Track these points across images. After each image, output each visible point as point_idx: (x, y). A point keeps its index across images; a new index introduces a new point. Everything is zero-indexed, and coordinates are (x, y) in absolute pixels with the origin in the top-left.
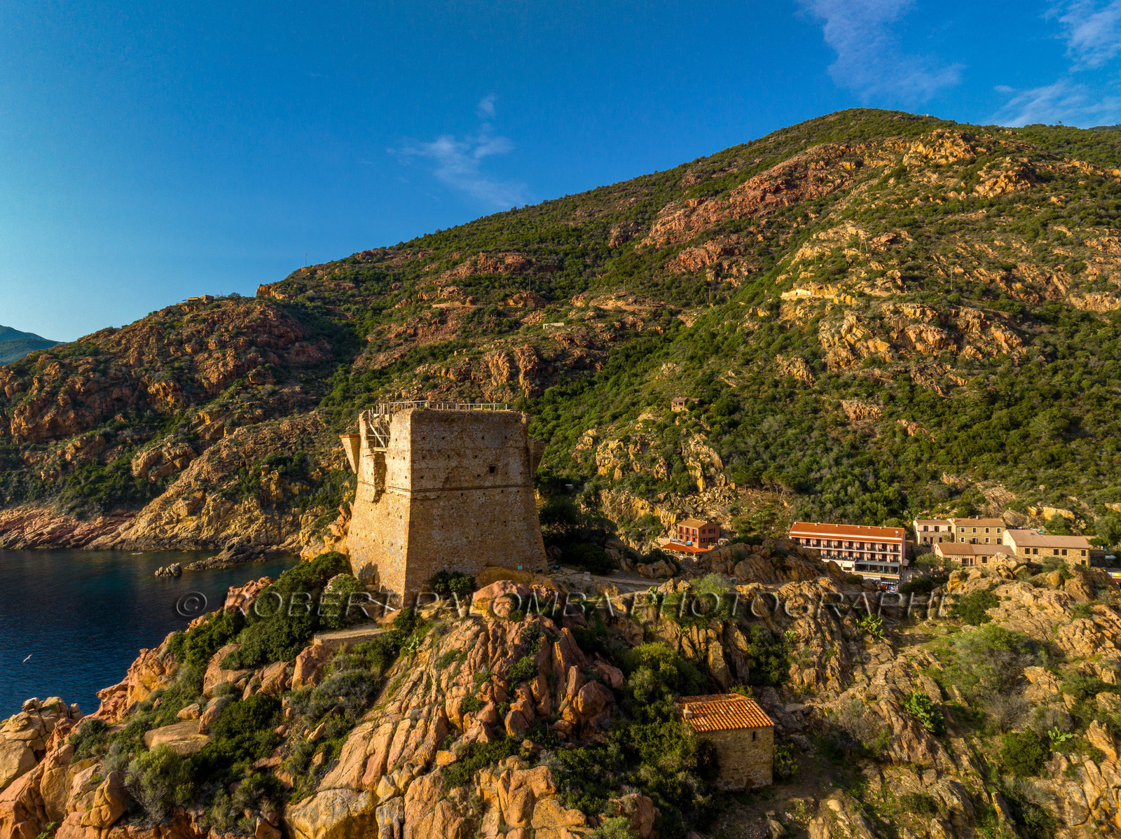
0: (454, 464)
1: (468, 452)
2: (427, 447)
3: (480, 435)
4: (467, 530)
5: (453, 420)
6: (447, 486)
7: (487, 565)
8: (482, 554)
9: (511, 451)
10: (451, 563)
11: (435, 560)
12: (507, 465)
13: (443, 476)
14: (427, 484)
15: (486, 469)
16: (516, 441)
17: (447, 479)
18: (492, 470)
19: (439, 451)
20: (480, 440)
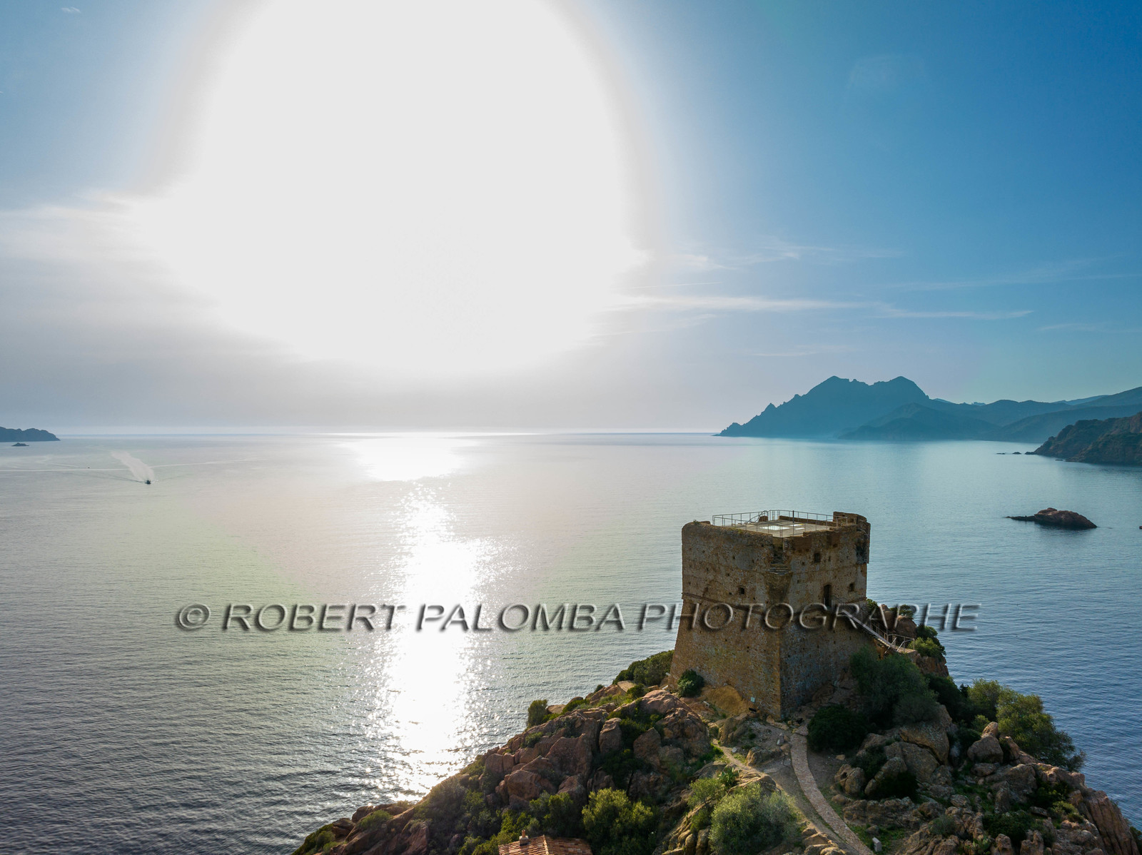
0: (711, 577)
1: (722, 568)
2: (693, 557)
3: (731, 555)
4: (717, 642)
5: (710, 537)
6: (707, 596)
7: (728, 683)
8: (725, 670)
9: (757, 575)
10: (701, 667)
11: (692, 659)
12: (753, 589)
13: (703, 586)
14: (693, 590)
15: (736, 589)
16: (761, 567)
17: (707, 589)
18: (742, 591)
19: (700, 563)
20: (731, 559)
